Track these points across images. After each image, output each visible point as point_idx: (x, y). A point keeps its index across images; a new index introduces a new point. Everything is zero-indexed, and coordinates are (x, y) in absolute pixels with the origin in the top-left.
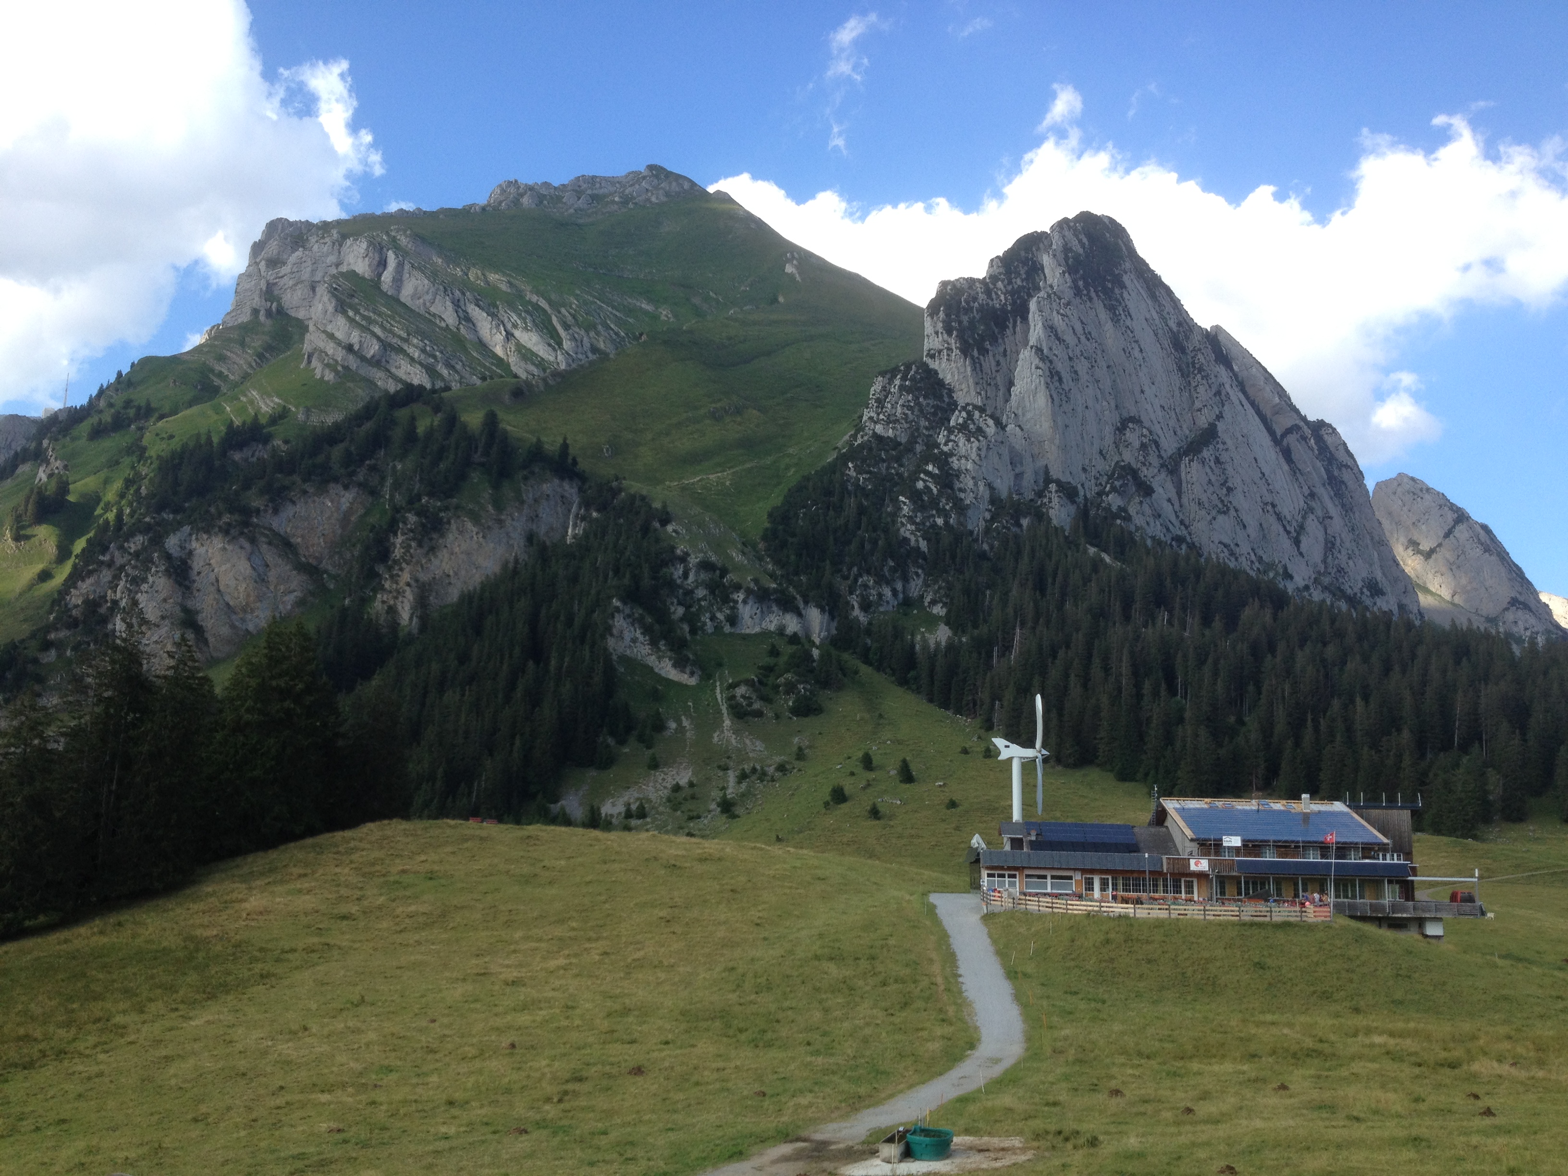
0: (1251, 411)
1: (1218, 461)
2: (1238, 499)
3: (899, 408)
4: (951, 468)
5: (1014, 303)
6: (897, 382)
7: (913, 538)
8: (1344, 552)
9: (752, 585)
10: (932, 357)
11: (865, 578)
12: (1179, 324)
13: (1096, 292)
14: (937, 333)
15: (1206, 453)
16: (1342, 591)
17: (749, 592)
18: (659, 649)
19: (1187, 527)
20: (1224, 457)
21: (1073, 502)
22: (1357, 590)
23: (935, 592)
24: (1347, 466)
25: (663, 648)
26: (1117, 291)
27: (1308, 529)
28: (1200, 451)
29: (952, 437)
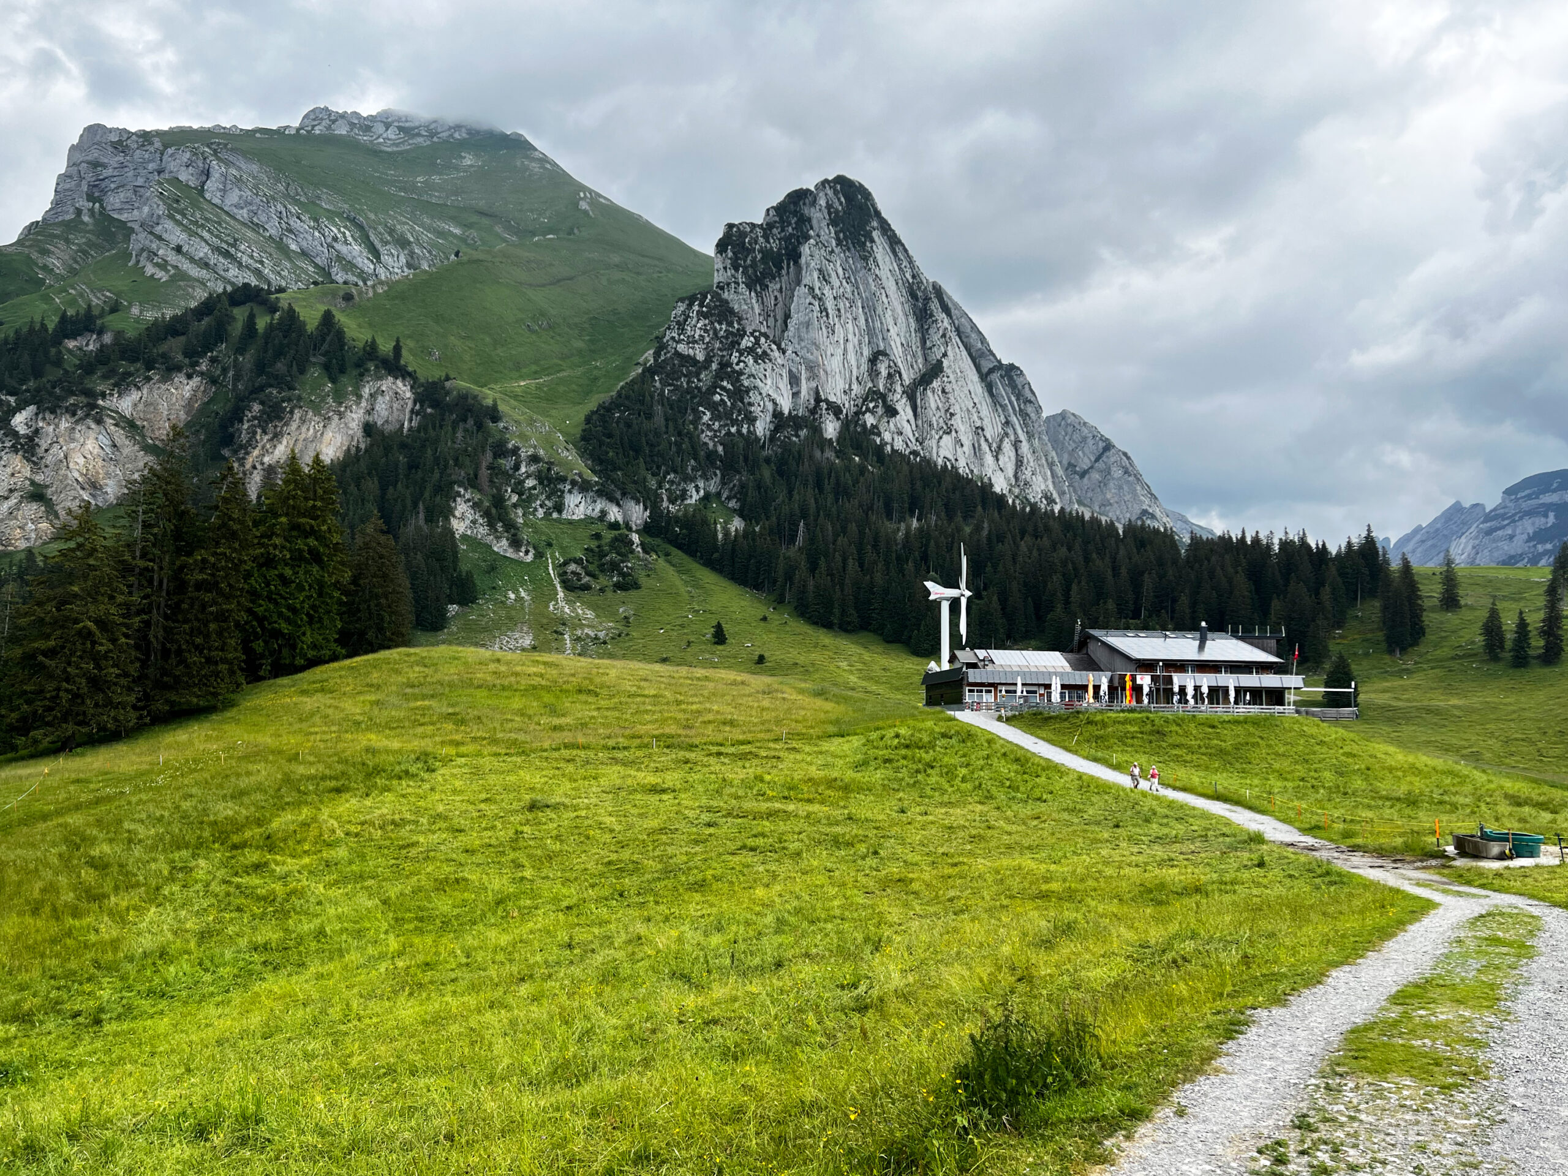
0: (965, 353)
1: (943, 391)
2: (957, 422)
3: (698, 331)
4: (742, 385)
5: (786, 248)
6: (696, 308)
7: (711, 445)
8: (1029, 469)
9: (577, 478)
10: (722, 289)
11: (673, 476)
12: (914, 277)
13: (853, 244)
14: (725, 268)
15: (935, 384)
16: (1027, 499)
17: (574, 483)
18: (496, 531)
19: (921, 444)
20: (948, 388)
21: (838, 419)
22: (1037, 499)
23: (731, 490)
24: (1030, 402)
25: (500, 529)
26: (868, 244)
27: (1005, 450)
28: (931, 382)
29: (742, 358)
